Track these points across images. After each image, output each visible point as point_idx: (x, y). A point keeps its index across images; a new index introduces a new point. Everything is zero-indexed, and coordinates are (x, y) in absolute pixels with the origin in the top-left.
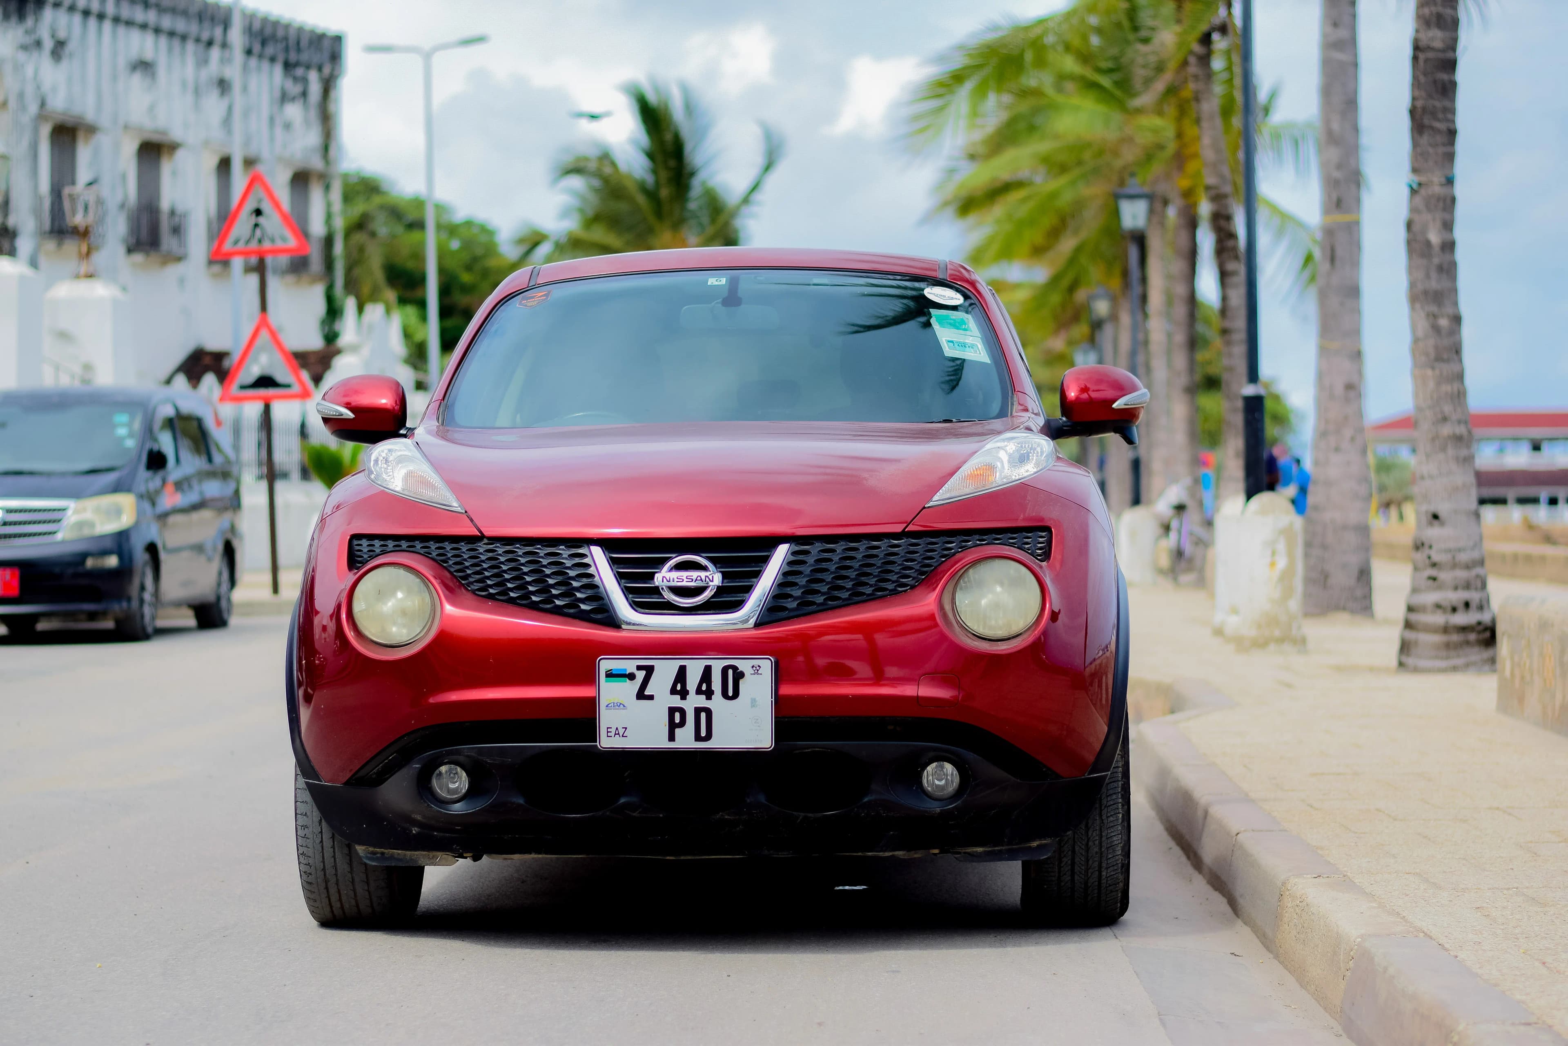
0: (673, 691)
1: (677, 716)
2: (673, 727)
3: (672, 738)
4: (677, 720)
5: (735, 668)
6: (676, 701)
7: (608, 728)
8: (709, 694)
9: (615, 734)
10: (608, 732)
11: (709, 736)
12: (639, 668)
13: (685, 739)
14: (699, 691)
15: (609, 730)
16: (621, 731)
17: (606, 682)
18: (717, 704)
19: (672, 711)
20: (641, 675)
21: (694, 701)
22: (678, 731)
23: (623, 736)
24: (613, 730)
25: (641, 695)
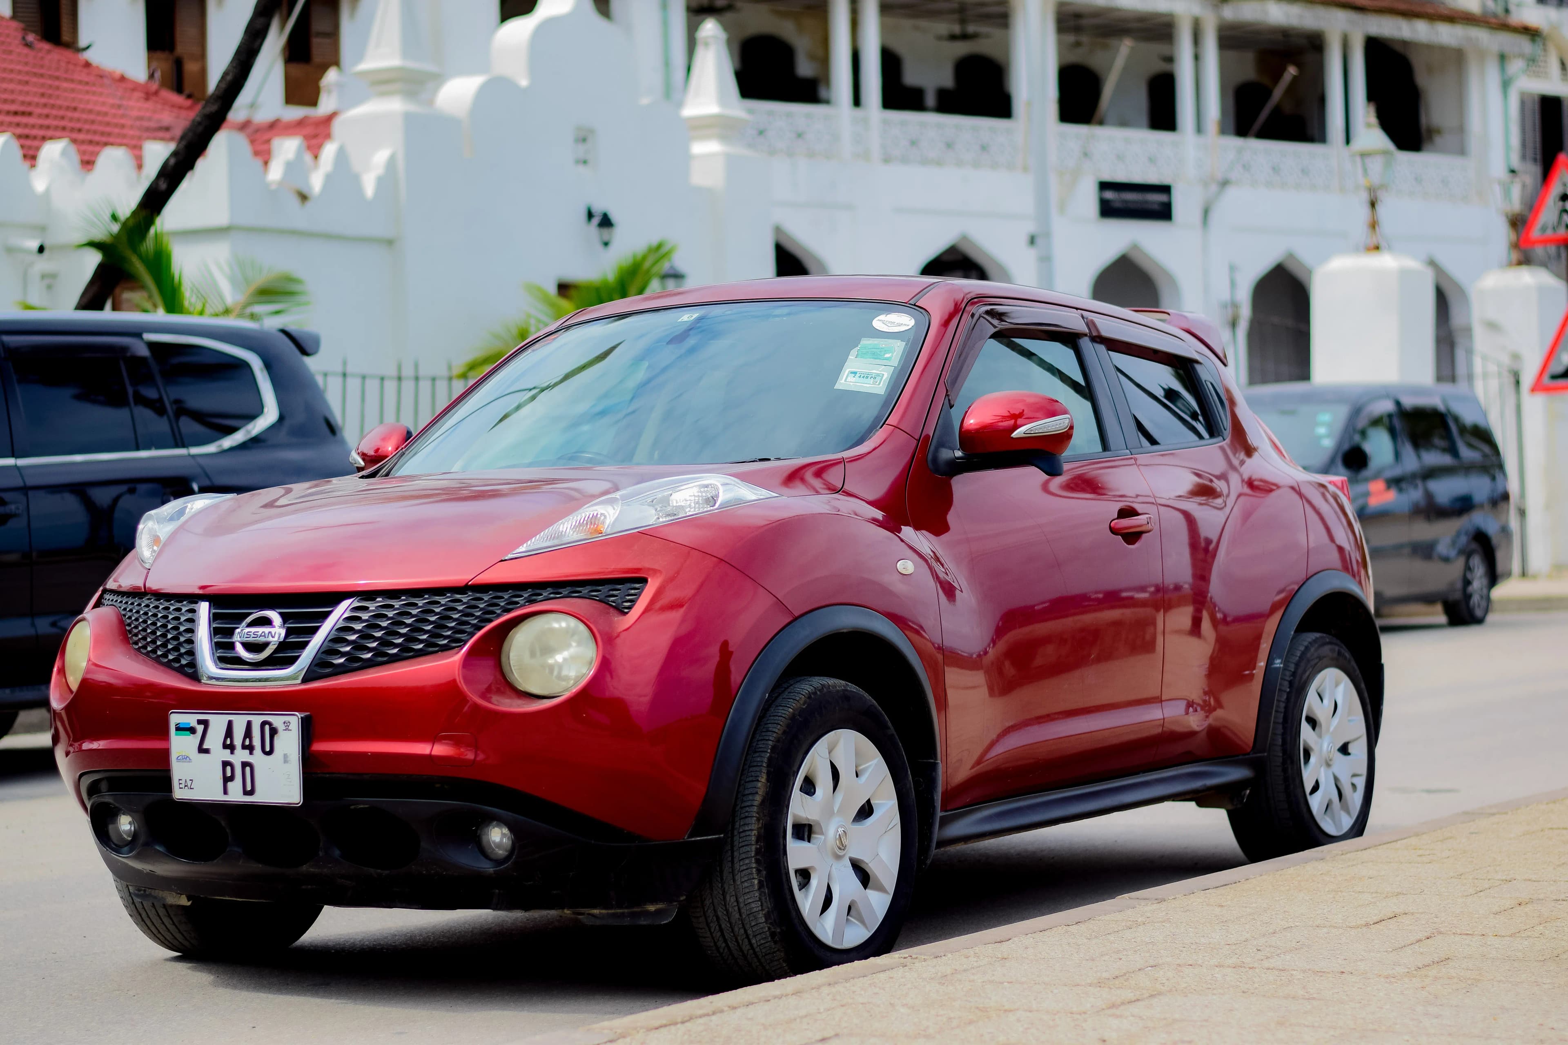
0: (225, 746)
1: (229, 769)
2: (227, 780)
3: (225, 792)
4: (229, 774)
5: (270, 724)
6: (226, 755)
7: (180, 780)
8: (250, 748)
9: (185, 786)
10: (180, 784)
11: (251, 793)
12: (200, 722)
13: (236, 794)
14: (244, 747)
15: (181, 782)
16: (189, 783)
17: (176, 735)
18: (257, 758)
19: (225, 764)
20: (200, 728)
21: (240, 756)
22: (230, 784)
23: (191, 789)
24: (183, 782)
25: (202, 750)
